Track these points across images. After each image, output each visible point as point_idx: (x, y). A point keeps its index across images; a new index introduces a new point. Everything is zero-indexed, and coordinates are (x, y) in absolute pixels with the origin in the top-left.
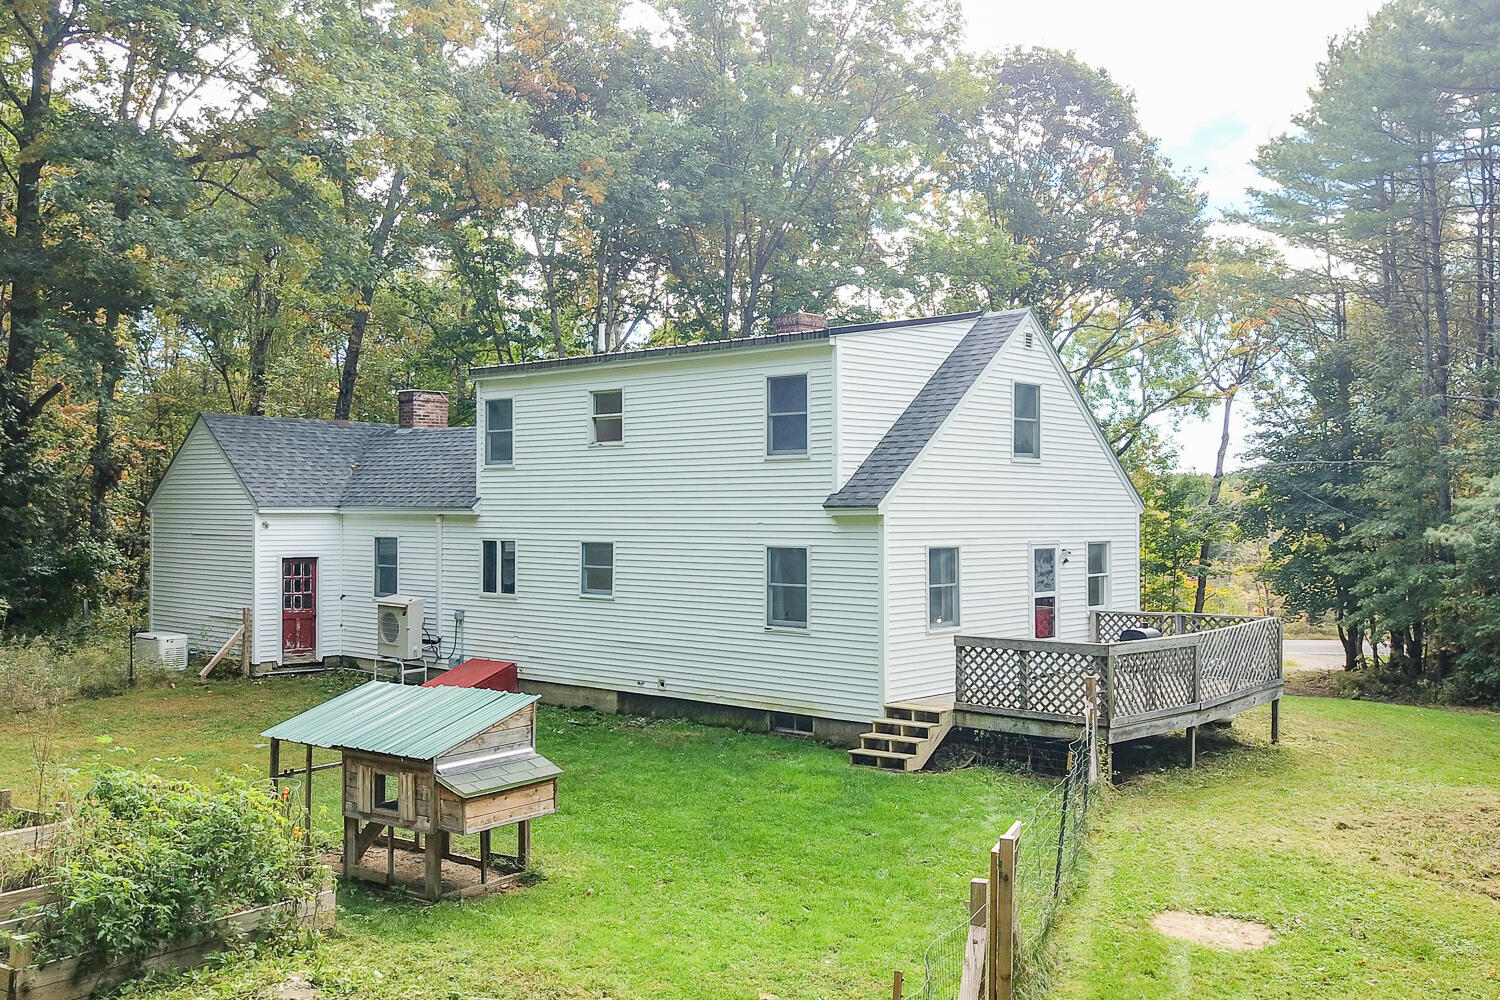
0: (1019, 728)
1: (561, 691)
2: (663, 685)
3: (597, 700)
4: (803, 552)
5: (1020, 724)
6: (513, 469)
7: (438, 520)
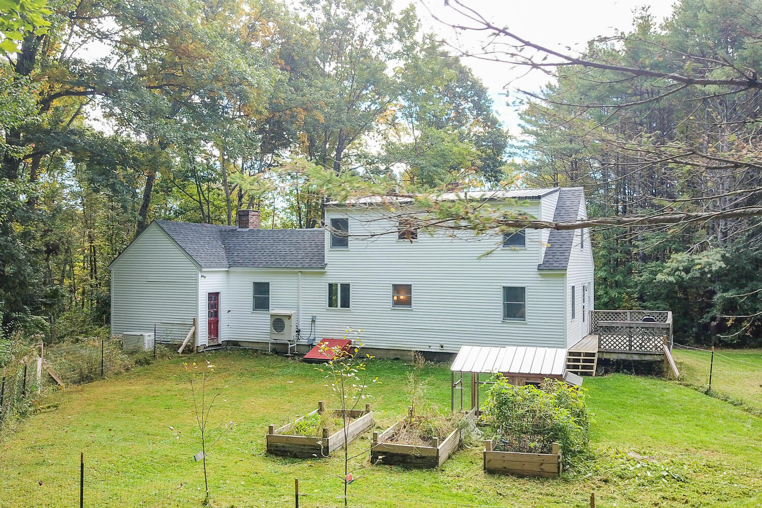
0: (629, 358)
1: (379, 352)
2: (442, 347)
3: (402, 355)
4: (523, 289)
5: (629, 356)
6: (349, 251)
7: (300, 274)
